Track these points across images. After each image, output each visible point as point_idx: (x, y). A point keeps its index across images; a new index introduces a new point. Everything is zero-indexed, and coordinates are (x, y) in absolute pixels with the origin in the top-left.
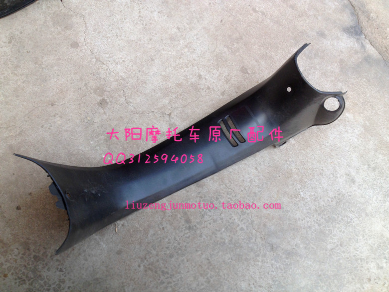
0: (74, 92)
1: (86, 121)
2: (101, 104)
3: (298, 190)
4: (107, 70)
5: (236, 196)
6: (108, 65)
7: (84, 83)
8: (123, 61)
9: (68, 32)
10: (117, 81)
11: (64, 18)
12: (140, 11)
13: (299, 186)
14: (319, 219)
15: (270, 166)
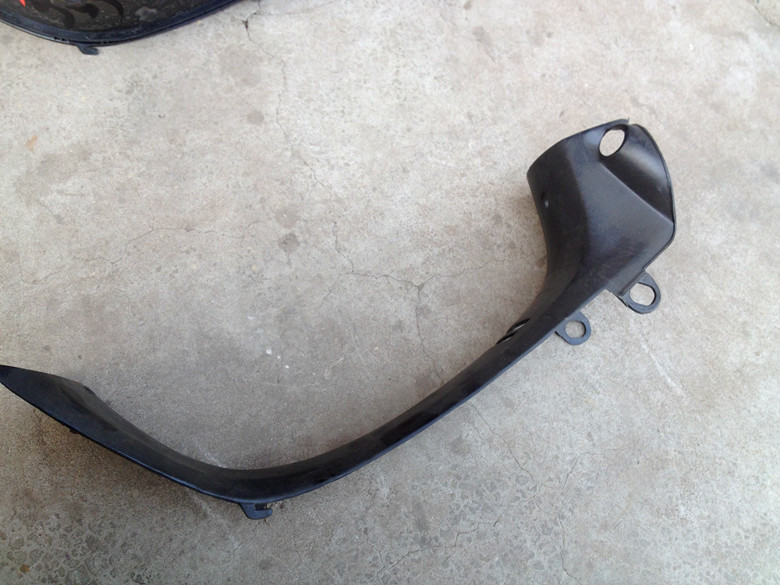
0: (237, 211)
1: (248, 273)
2: (285, 243)
3: (674, 500)
4: (310, 177)
5: (535, 488)
6: (314, 168)
7: (259, 196)
8: (347, 164)
9: (248, 90)
10: (325, 201)
11: (245, 62)
12: (398, 71)
13: (678, 491)
14: (712, 573)
15: (620, 437)
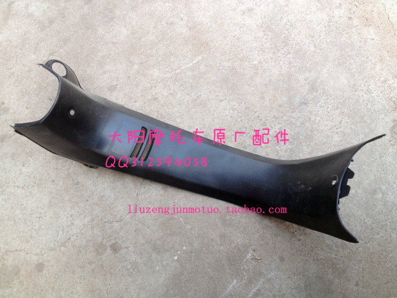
0: (95, 277)
1: (131, 270)
2: (115, 250)
4: (77, 236)
6: (72, 234)
7: (87, 265)
